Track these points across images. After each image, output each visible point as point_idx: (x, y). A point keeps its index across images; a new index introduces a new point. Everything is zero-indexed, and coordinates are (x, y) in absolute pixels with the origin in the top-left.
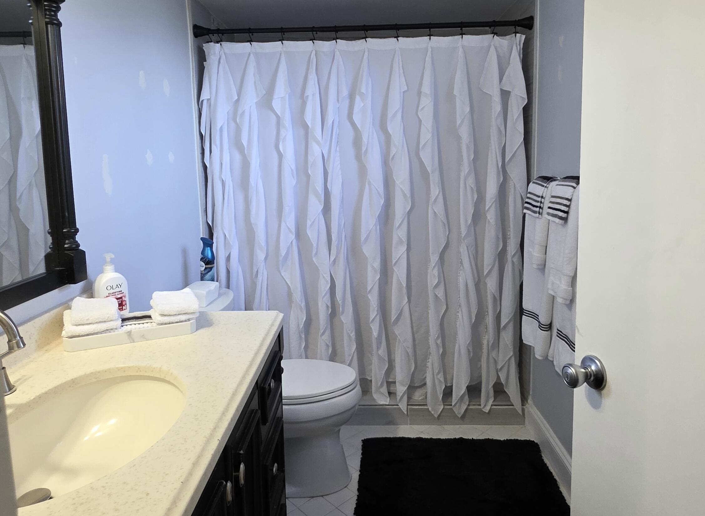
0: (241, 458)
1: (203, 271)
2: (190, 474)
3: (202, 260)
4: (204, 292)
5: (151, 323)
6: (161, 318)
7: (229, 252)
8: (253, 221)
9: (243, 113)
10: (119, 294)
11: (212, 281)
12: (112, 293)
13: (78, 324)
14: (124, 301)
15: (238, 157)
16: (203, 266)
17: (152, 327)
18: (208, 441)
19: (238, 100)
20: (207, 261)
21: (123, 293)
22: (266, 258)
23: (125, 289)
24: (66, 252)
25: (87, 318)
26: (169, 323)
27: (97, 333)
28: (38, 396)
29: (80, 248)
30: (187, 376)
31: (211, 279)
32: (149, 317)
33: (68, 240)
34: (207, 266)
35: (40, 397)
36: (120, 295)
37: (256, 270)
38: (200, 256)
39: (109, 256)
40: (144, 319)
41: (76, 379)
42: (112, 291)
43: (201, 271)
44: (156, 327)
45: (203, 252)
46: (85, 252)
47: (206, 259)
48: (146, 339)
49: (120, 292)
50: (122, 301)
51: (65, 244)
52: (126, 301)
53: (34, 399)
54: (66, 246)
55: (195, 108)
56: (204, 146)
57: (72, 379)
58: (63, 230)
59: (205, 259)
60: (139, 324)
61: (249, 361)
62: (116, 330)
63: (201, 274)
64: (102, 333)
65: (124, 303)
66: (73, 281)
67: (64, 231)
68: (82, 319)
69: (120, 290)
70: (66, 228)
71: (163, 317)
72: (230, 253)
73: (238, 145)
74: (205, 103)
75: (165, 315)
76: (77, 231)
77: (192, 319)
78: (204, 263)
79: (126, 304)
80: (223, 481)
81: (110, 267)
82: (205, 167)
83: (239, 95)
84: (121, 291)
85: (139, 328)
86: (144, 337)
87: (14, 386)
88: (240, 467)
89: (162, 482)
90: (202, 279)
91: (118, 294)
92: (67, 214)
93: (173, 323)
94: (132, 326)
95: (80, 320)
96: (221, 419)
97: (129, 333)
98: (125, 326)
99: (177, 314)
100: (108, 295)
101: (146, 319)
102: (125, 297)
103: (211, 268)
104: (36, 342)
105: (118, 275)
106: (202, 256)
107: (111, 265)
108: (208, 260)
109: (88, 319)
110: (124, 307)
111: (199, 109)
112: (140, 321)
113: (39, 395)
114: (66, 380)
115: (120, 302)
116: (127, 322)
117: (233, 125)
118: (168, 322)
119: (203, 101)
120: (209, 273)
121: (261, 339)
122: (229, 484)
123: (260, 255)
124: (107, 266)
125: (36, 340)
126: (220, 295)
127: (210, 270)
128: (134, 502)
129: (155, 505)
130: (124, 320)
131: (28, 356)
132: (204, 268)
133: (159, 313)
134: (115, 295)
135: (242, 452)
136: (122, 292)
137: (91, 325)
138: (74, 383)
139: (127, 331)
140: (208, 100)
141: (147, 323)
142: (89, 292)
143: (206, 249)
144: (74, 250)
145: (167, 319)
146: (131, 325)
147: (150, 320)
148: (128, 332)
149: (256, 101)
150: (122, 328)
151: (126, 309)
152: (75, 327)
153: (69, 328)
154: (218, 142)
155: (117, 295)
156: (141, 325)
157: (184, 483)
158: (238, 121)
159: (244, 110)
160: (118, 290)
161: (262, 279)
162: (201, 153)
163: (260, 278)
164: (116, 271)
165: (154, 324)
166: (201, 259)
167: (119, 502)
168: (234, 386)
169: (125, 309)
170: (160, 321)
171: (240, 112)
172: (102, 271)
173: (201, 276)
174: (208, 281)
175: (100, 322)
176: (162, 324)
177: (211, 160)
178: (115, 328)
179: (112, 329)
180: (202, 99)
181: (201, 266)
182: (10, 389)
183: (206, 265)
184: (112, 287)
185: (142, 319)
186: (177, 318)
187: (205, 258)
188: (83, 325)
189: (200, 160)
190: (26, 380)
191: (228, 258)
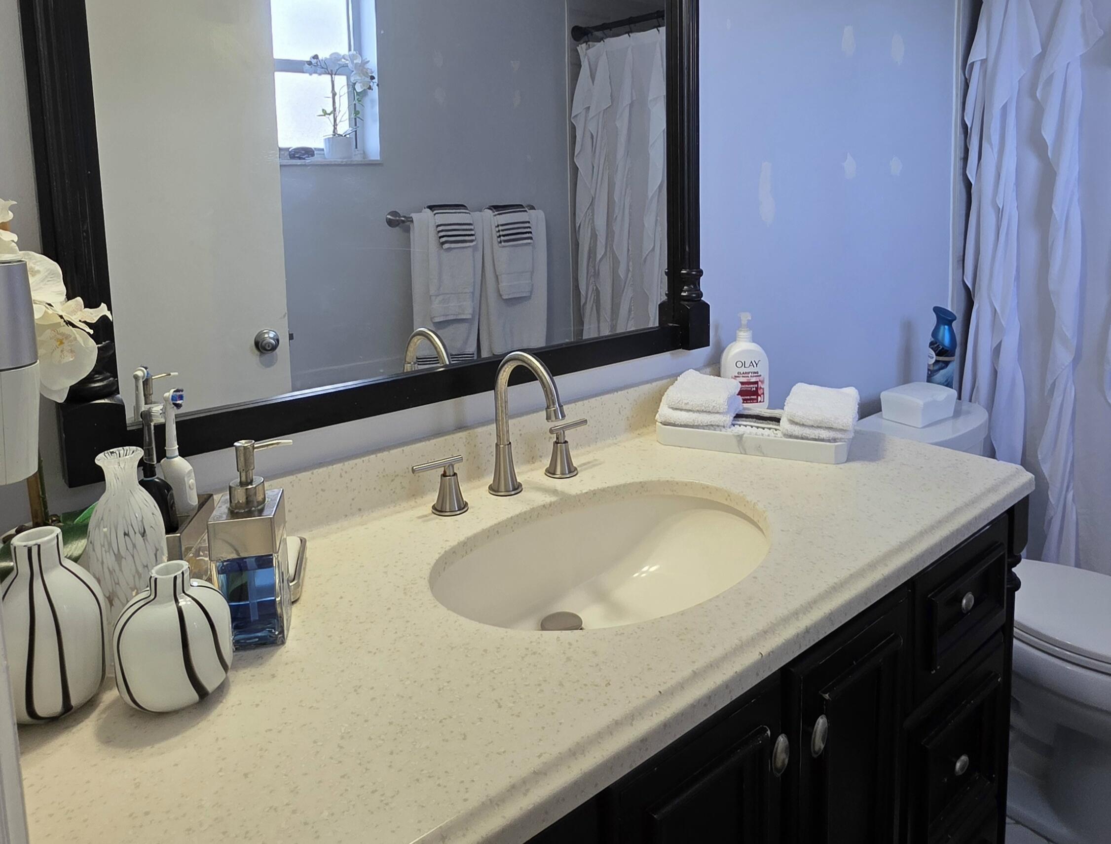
0: (825, 707)
1: (932, 366)
2: (682, 686)
3: (931, 347)
4: (921, 403)
5: (776, 430)
6: (790, 425)
7: (999, 341)
8: (1052, 286)
9: (1050, 79)
10: (754, 376)
11: (947, 386)
12: (743, 373)
13: (675, 407)
14: (761, 388)
15: (1033, 164)
16: (931, 357)
17: (775, 437)
18: (740, 648)
19: (1042, 57)
20: (940, 349)
21: (760, 376)
22: (1076, 360)
23: (763, 371)
24: (682, 302)
25: (686, 402)
26: (802, 438)
27: (698, 427)
28: (592, 491)
29: (702, 299)
30: (782, 531)
31: (946, 381)
32: (777, 420)
33: (687, 286)
34: (941, 358)
35: (594, 493)
36: (755, 378)
37: (1051, 382)
38: (929, 339)
39: (745, 317)
40: (769, 422)
41: (645, 483)
42: (743, 370)
43: (929, 365)
44: (781, 439)
45: (935, 334)
46: (709, 306)
47: (938, 345)
48: (763, 453)
49: (755, 373)
50: (757, 388)
51: (682, 291)
52: (763, 389)
53: (586, 493)
54: (683, 294)
55: (957, 79)
56: (969, 145)
57: (641, 482)
58: (682, 270)
59: (936, 345)
60: (758, 427)
61: (900, 542)
62: (723, 429)
63: (929, 370)
64: (705, 428)
65: (760, 392)
66: (688, 345)
67: (682, 272)
68: (680, 401)
69: (756, 371)
70: (685, 269)
71: (792, 426)
72: (1000, 343)
73: (1036, 143)
74: (977, 69)
75: (797, 424)
76: (701, 273)
77: (841, 440)
78: (935, 351)
79: (763, 394)
80: (768, 728)
81: (744, 334)
82: (968, 185)
83: (1045, 47)
84: (757, 373)
85: (756, 435)
86: (760, 449)
87: (576, 469)
88: (816, 720)
89: (636, 677)
90: (929, 380)
91: (751, 376)
92: (687, 249)
93: (807, 439)
94: (747, 429)
95: (677, 401)
96: (785, 621)
97: (740, 438)
98: (738, 426)
99: (815, 426)
100: (737, 375)
101: (771, 422)
102: (762, 382)
103: (947, 364)
104: (628, 420)
105: (754, 346)
106: (933, 339)
107: (747, 331)
108: (943, 348)
109: (687, 404)
110: (759, 397)
111: (966, 79)
112: (761, 423)
113: (594, 490)
114: (632, 481)
115: (755, 389)
116: (743, 421)
117: (1028, 103)
118: (800, 436)
119: (973, 64)
120: (941, 371)
121: (951, 508)
122: (782, 740)
123: (1063, 356)
124: (741, 331)
125: (628, 417)
126: (957, 413)
127: (943, 365)
128: (585, 685)
129: (605, 705)
130: (738, 416)
131: (615, 436)
132: (933, 361)
133: (789, 417)
134: (748, 377)
135: (827, 696)
136: (759, 374)
137: (691, 413)
138: (642, 488)
139: (736, 434)
140: (984, 62)
141: (770, 429)
142: (715, 366)
143: (942, 327)
144: (693, 301)
145: (797, 430)
146: (746, 426)
147: (776, 425)
148: (738, 436)
149: (1081, 53)
150: (733, 428)
151: (764, 401)
152: (671, 410)
153: (664, 411)
154: (995, 138)
155: (750, 378)
156: (759, 429)
157: (664, 696)
158: (1038, 95)
159: (1053, 73)
160: (752, 369)
161: (1063, 400)
162: (961, 159)
163: (1057, 399)
164: (754, 341)
165: (779, 434)
166: (931, 344)
167: (570, 675)
168: (844, 574)
169: (760, 402)
170: (787, 430)
171: (1044, 76)
172: (734, 339)
173: (928, 373)
174: (938, 384)
175: (703, 411)
176: (791, 436)
177: (979, 170)
178: (722, 424)
179: (718, 426)
180: (974, 60)
181: (929, 356)
182: (570, 472)
183: (937, 355)
184: (744, 364)
185: (766, 420)
186: (815, 432)
187: (936, 343)
188: (681, 410)
189: (959, 171)
190: (594, 466)
191: (997, 351)
